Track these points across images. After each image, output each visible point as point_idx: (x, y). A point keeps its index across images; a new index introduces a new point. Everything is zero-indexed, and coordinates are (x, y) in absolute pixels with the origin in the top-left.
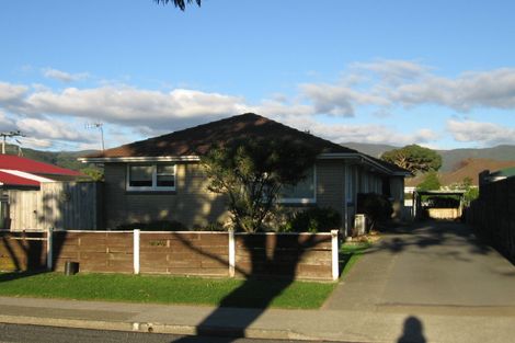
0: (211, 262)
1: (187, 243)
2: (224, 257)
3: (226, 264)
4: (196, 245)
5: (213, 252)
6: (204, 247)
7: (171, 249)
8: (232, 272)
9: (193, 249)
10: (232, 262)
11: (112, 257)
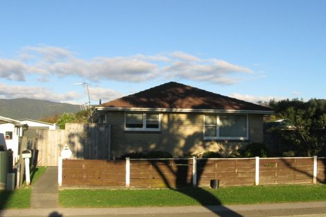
0: (302, 175)
1: (288, 165)
2: (310, 172)
3: (312, 177)
4: (293, 165)
5: (303, 170)
6: (298, 166)
7: (278, 169)
8: (315, 181)
9: (291, 168)
10: (315, 174)
11: (240, 176)
